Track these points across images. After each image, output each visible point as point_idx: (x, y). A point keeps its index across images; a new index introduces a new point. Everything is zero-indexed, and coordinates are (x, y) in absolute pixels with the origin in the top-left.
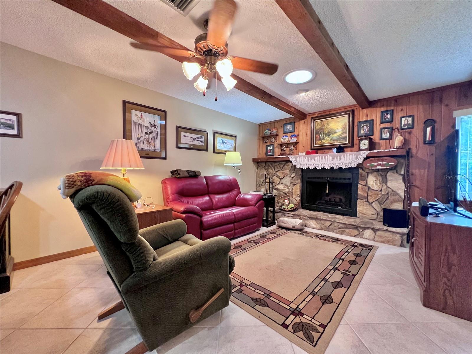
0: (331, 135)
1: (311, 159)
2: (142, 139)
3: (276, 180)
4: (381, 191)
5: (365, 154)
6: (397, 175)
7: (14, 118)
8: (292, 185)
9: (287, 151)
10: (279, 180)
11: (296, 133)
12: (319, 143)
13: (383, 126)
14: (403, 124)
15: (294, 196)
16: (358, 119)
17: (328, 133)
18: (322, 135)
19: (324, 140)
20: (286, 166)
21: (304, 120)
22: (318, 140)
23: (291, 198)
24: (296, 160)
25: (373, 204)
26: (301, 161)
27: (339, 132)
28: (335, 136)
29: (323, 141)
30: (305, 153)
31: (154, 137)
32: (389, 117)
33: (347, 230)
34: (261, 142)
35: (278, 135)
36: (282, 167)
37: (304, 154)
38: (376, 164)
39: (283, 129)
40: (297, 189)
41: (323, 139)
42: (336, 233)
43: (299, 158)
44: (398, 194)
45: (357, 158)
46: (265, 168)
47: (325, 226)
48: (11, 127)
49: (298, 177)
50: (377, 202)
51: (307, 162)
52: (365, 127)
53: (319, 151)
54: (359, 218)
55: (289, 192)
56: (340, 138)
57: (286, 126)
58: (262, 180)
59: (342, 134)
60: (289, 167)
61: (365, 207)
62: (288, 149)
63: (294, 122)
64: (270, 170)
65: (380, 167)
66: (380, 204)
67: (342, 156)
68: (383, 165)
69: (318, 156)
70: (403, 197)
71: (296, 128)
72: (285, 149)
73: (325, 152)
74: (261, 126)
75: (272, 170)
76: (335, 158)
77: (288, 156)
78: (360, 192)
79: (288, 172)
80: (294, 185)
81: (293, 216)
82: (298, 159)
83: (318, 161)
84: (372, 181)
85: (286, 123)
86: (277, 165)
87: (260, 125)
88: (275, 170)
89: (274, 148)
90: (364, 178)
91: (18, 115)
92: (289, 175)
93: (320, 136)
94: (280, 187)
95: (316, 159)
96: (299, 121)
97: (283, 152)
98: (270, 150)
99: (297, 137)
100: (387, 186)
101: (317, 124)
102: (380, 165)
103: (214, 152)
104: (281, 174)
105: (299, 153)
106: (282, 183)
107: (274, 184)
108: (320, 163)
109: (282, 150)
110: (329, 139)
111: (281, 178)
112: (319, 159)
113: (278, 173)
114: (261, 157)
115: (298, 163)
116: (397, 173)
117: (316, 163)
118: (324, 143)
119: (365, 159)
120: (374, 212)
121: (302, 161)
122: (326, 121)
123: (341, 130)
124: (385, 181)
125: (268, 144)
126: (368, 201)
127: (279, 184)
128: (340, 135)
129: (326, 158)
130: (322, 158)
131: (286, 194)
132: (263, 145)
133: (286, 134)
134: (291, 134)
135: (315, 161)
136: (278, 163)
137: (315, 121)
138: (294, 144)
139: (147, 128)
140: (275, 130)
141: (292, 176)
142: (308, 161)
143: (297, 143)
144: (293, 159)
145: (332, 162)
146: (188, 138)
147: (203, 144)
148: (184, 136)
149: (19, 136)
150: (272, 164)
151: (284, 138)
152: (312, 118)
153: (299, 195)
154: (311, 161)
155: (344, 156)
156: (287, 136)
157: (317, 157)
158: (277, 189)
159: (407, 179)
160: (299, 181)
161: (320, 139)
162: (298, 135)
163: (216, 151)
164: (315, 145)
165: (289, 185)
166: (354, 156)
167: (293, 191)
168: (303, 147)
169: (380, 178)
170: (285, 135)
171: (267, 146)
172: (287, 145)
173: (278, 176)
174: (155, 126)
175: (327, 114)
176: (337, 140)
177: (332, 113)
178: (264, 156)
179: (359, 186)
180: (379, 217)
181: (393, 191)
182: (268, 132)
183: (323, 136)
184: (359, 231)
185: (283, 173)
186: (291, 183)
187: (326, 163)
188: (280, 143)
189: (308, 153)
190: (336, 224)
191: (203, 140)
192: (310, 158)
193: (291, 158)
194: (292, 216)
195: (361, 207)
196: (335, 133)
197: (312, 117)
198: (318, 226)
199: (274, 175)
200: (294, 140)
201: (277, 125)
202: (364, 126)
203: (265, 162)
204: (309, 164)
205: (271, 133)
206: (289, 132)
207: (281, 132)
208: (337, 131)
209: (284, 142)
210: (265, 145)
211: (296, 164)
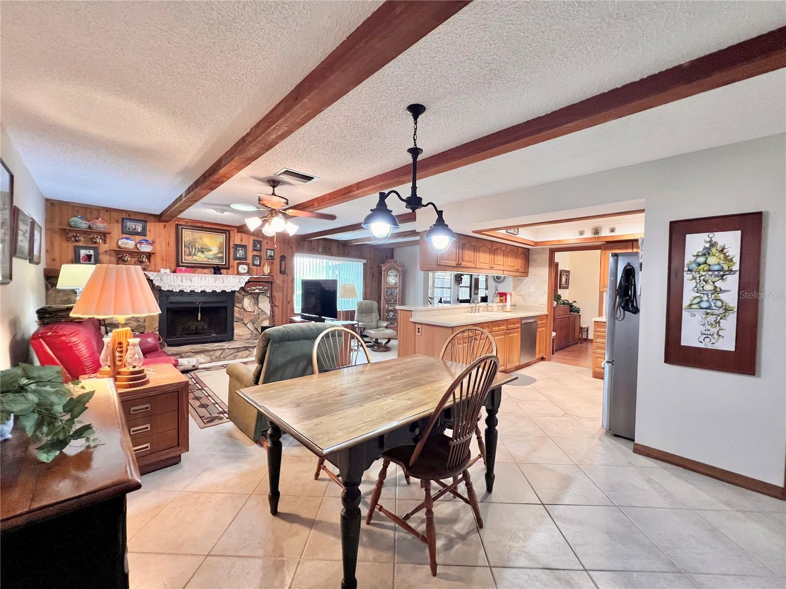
0: (205, 252)
4: (254, 312)
5: (246, 278)
6: (265, 297)
11: (149, 238)
12: (190, 260)
13: (255, 253)
14: (268, 255)
16: (234, 241)
17: (202, 248)
18: (194, 250)
21: (163, 223)
22: (188, 255)
24: (162, 280)
25: (248, 325)
26: (171, 282)
27: (215, 250)
28: (210, 254)
29: (195, 257)
32: (259, 246)
33: (240, 354)
34: (58, 239)
35: (110, 233)
37: (168, 271)
38: (255, 288)
39: (120, 225)
41: (195, 254)
43: (167, 276)
44: (266, 313)
45: (239, 282)
50: (250, 323)
51: (179, 283)
52: (241, 251)
54: (236, 340)
56: (215, 257)
57: (128, 223)
59: (218, 253)
61: (241, 329)
62: (136, 260)
63: (146, 222)
65: (257, 291)
66: (253, 323)
67: (225, 279)
68: (260, 289)
69: (197, 277)
70: (269, 316)
71: (150, 231)
73: (196, 270)
74: (58, 206)
78: (236, 315)
83: (197, 283)
84: (247, 303)
85: (127, 217)
87: (53, 203)
89: (99, 254)
90: (240, 301)
93: (190, 250)
95: (193, 279)
96: (154, 223)
98: (89, 256)
99: (152, 244)
100: (258, 306)
101: (187, 234)
102: (258, 289)
105: (161, 270)
108: (199, 285)
110: (202, 256)
115: (164, 284)
116: (265, 295)
117: (193, 284)
118: (196, 260)
119: (246, 283)
120: (250, 332)
122: (198, 234)
123: (217, 248)
124: (257, 302)
125: (80, 244)
126: (244, 323)
128: (215, 254)
129: (207, 279)
130: (201, 279)
132: (65, 244)
133: (128, 236)
134: (138, 238)
135: (191, 282)
137: (183, 230)
138: (148, 254)
140: (101, 223)
142: (182, 281)
143: (152, 254)
144: (156, 277)
145: (214, 284)
147: (27, 245)
148: (19, 228)
151: (124, 241)
152: (177, 225)
153: (158, 328)
154: (185, 282)
155: (227, 279)
156: (132, 240)
157: (195, 277)
159: (272, 299)
161: (190, 254)
162: (154, 242)
163: (33, 258)
164: (183, 261)
166: (237, 280)
167: (148, 323)
168: (163, 260)
169: (253, 300)
170: (125, 236)
171: (78, 248)
172: (133, 253)
175: (198, 225)
176: (212, 259)
179: (236, 309)
180: (253, 335)
181: (262, 311)
182: (81, 223)
183: (195, 251)
184: (250, 351)
188: (116, 248)
189: (179, 271)
190: (227, 351)
193: (152, 275)
195: (238, 330)
196: (210, 250)
197: (178, 223)
200: (146, 248)
201: (105, 215)
202: (239, 250)
204: (183, 286)
205: (90, 227)
206: (134, 233)
207: (116, 230)
208: (213, 249)
209: (126, 248)
210: (71, 245)
211: (160, 285)
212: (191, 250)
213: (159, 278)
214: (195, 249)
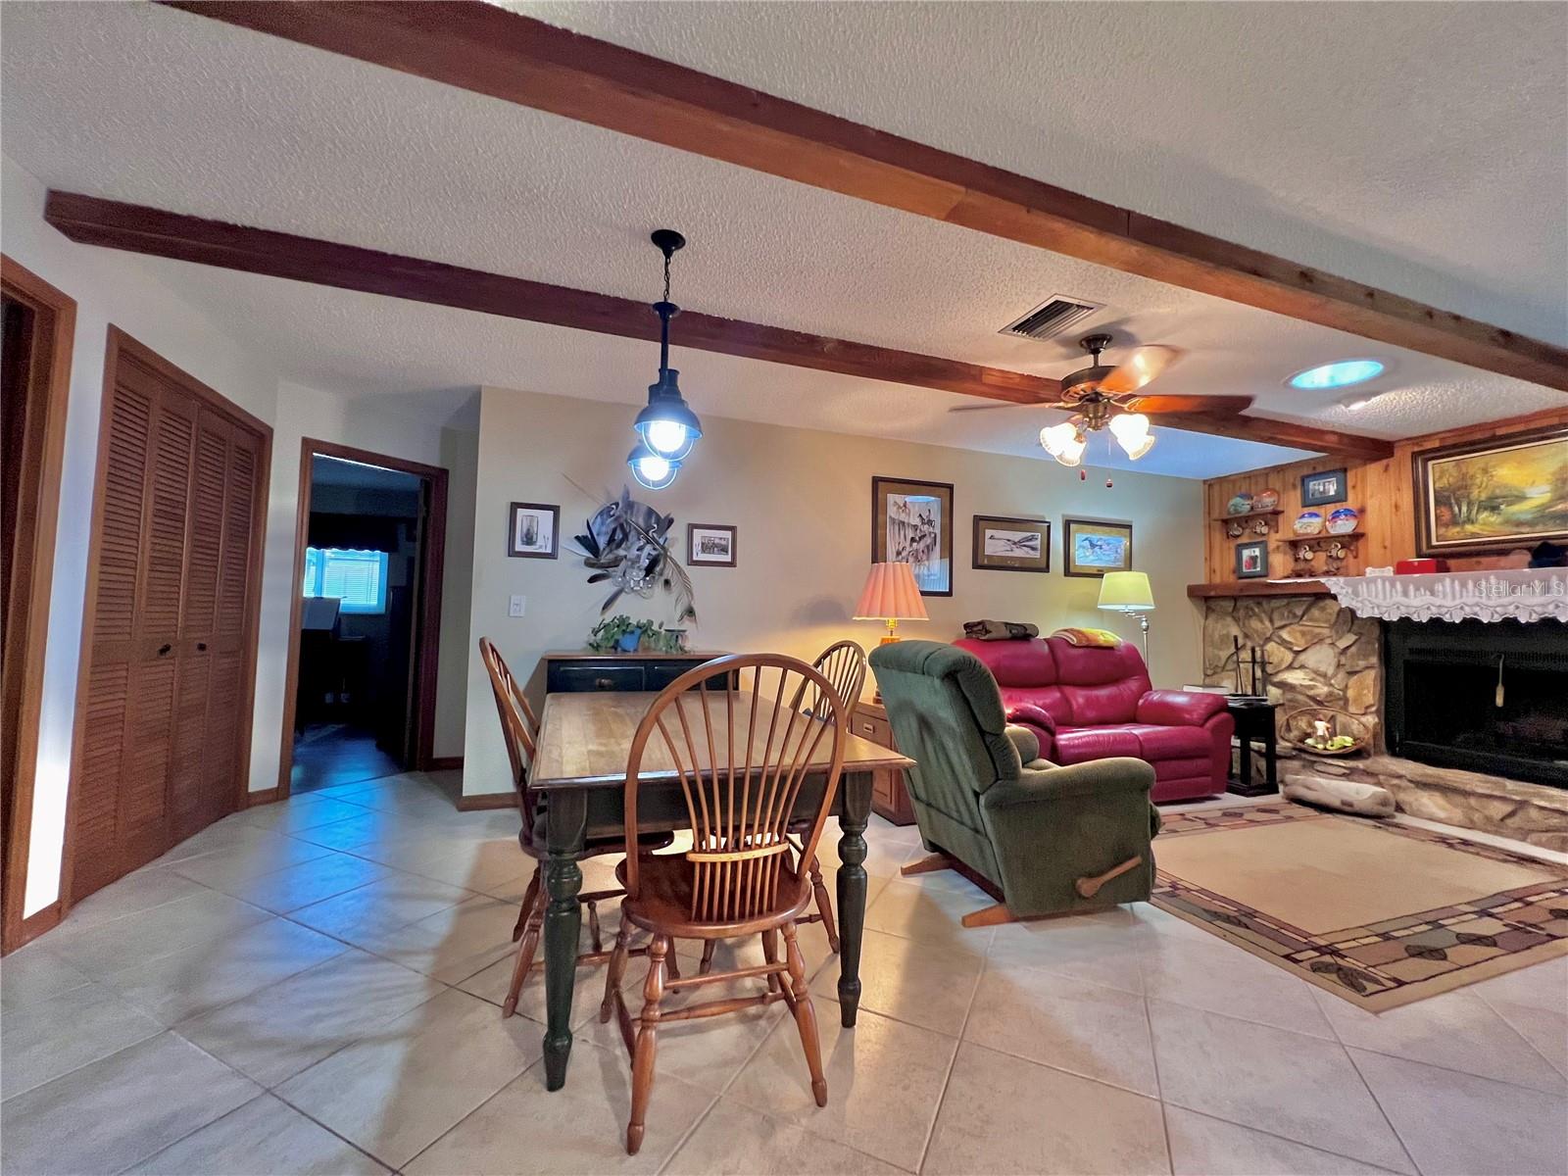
0: (1502, 507)
1: (1417, 589)
2: (904, 554)
3: (1276, 653)
7: (728, 534)
8: (1341, 675)
9: (1320, 560)
10: (1289, 657)
11: (1351, 503)
12: (1454, 536)
15: (1352, 709)
17: (1491, 499)
18: (1464, 509)
19: (1473, 523)
20: (1315, 612)
21: (1385, 462)
22: (1447, 525)
23: (1341, 718)
24: (1356, 593)
26: (1376, 596)
27: (1539, 495)
28: (1521, 510)
29: (1469, 528)
30: (1391, 569)
31: (928, 547)
34: (1218, 537)
35: (1283, 512)
36: (1299, 613)
37: (1389, 571)
39: (1299, 492)
40: (1367, 688)
41: (1470, 521)
42: (1536, 844)
43: (1368, 584)
46: (1233, 617)
47: (1489, 819)
48: (724, 550)
49: (1370, 647)
51: (1399, 598)
53: (1451, 562)
55: (1330, 694)
56: (1543, 516)
57: (1311, 483)
58: (1224, 654)
59: (1552, 501)
60: (1330, 614)
62: (1322, 556)
63: (1345, 470)
64: (1255, 624)
67: (1555, 580)
69: (1448, 581)
71: (1354, 487)
72: (1309, 555)
73: (1479, 563)
74: (1216, 488)
75: (1262, 622)
76: (1524, 586)
77: (1323, 580)
79: (1326, 632)
80: (1351, 673)
81: (1349, 775)
82: (1363, 589)
83: (1449, 597)
85: (1310, 472)
86: (1279, 608)
87: (1209, 484)
88: (1271, 621)
89: (1265, 554)
91: (732, 529)
92: (1329, 641)
93: (1453, 512)
94: (1294, 677)
95: (1439, 587)
96: (1365, 464)
97: (1301, 566)
98: (1254, 559)
99: (1355, 516)
101: (1440, 474)
103: (1068, 573)
104: (1298, 635)
105: (1369, 570)
106: (1302, 667)
107: (1270, 669)
108: (1458, 602)
109: (1297, 560)
110: (1494, 518)
111: (1296, 648)
112: (1453, 588)
113: (1285, 634)
114: (1217, 580)
115: (1362, 602)
117: (1438, 601)
118: (1474, 535)
121: (1381, 596)
122: (1476, 461)
123: (1548, 488)
125: (1244, 540)
127: (1290, 667)
128: (1544, 507)
130: (1463, 585)
131: (1320, 703)
132: (1226, 545)
133: (1312, 509)
134: (1331, 508)
135: (1433, 593)
136: (1285, 601)
137: (1430, 463)
138: (1347, 539)
139: (915, 527)
140: (1269, 496)
141: (1342, 644)
142: (1405, 593)
143: (1356, 537)
144: (1342, 588)
145: (1505, 600)
146: (1002, 542)
147: (1037, 555)
148: (992, 537)
149: (732, 564)
150: (1259, 604)
151: (1305, 520)
152: (1415, 456)
153: (1374, 709)
154: (1415, 596)
155: (1563, 581)
156: (1317, 515)
157: (1443, 582)
158: (1282, 685)
160: (1374, 660)
161: (1454, 521)
162: (1362, 511)
163: (1072, 570)
164: (1434, 543)
165: (1330, 672)
167: (1350, 693)
168: (1385, 548)
170: (1306, 510)
171: (1240, 548)
172: (1318, 543)
173: (1283, 643)
174: (930, 523)
175: (1478, 436)
176: (1531, 524)
177: (1500, 432)
178: (1232, 579)
182: (1241, 505)
183: (1469, 511)
185: (1303, 634)
186: (1339, 665)
187: (1484, 600)
188: (1292, 537)
189: (1403, 568)
190: (1534, 813)
191: (1037, 543)
192: (1411, 588)
193: (1333, 584)
194: (1344, 775)
196: (1521, 498)
197: (1416, 449)
198: (1458, 814)
199: (1268, 640)
200: (1345, 526)
201: (1275, 482)
203: (1235, 599)
204: (1408, 607)
205: (1252, 508)
206: (1325, 501)
207: (1292, 501)
208: (1530, 492)
209: (1307, 534)
210: (1233, 544)
211: (1354, 605)
212: (1456, 509)
213: (1350, 591)
214: (1470, 504)
